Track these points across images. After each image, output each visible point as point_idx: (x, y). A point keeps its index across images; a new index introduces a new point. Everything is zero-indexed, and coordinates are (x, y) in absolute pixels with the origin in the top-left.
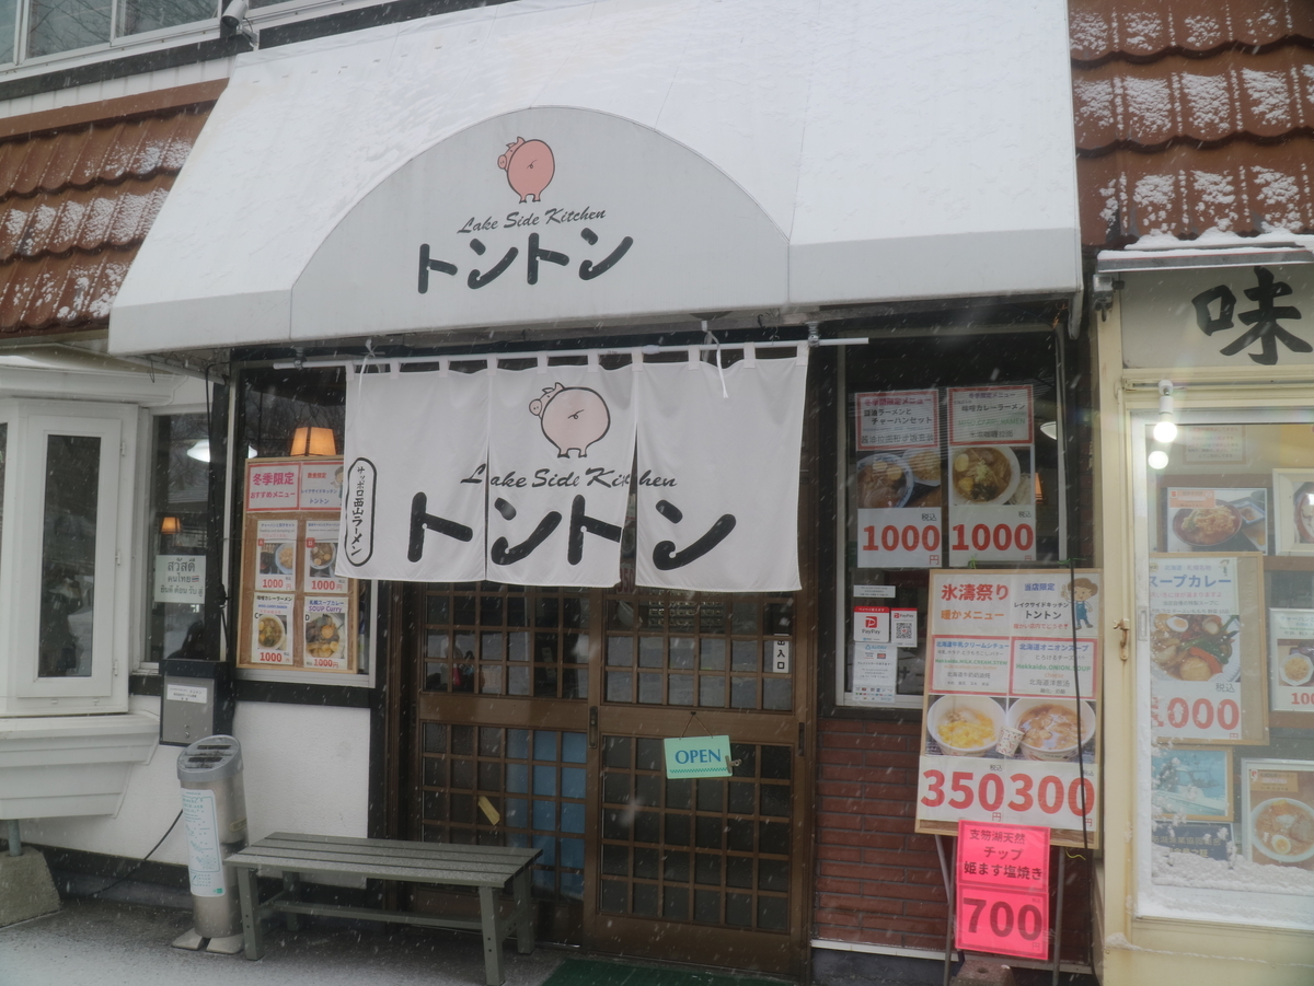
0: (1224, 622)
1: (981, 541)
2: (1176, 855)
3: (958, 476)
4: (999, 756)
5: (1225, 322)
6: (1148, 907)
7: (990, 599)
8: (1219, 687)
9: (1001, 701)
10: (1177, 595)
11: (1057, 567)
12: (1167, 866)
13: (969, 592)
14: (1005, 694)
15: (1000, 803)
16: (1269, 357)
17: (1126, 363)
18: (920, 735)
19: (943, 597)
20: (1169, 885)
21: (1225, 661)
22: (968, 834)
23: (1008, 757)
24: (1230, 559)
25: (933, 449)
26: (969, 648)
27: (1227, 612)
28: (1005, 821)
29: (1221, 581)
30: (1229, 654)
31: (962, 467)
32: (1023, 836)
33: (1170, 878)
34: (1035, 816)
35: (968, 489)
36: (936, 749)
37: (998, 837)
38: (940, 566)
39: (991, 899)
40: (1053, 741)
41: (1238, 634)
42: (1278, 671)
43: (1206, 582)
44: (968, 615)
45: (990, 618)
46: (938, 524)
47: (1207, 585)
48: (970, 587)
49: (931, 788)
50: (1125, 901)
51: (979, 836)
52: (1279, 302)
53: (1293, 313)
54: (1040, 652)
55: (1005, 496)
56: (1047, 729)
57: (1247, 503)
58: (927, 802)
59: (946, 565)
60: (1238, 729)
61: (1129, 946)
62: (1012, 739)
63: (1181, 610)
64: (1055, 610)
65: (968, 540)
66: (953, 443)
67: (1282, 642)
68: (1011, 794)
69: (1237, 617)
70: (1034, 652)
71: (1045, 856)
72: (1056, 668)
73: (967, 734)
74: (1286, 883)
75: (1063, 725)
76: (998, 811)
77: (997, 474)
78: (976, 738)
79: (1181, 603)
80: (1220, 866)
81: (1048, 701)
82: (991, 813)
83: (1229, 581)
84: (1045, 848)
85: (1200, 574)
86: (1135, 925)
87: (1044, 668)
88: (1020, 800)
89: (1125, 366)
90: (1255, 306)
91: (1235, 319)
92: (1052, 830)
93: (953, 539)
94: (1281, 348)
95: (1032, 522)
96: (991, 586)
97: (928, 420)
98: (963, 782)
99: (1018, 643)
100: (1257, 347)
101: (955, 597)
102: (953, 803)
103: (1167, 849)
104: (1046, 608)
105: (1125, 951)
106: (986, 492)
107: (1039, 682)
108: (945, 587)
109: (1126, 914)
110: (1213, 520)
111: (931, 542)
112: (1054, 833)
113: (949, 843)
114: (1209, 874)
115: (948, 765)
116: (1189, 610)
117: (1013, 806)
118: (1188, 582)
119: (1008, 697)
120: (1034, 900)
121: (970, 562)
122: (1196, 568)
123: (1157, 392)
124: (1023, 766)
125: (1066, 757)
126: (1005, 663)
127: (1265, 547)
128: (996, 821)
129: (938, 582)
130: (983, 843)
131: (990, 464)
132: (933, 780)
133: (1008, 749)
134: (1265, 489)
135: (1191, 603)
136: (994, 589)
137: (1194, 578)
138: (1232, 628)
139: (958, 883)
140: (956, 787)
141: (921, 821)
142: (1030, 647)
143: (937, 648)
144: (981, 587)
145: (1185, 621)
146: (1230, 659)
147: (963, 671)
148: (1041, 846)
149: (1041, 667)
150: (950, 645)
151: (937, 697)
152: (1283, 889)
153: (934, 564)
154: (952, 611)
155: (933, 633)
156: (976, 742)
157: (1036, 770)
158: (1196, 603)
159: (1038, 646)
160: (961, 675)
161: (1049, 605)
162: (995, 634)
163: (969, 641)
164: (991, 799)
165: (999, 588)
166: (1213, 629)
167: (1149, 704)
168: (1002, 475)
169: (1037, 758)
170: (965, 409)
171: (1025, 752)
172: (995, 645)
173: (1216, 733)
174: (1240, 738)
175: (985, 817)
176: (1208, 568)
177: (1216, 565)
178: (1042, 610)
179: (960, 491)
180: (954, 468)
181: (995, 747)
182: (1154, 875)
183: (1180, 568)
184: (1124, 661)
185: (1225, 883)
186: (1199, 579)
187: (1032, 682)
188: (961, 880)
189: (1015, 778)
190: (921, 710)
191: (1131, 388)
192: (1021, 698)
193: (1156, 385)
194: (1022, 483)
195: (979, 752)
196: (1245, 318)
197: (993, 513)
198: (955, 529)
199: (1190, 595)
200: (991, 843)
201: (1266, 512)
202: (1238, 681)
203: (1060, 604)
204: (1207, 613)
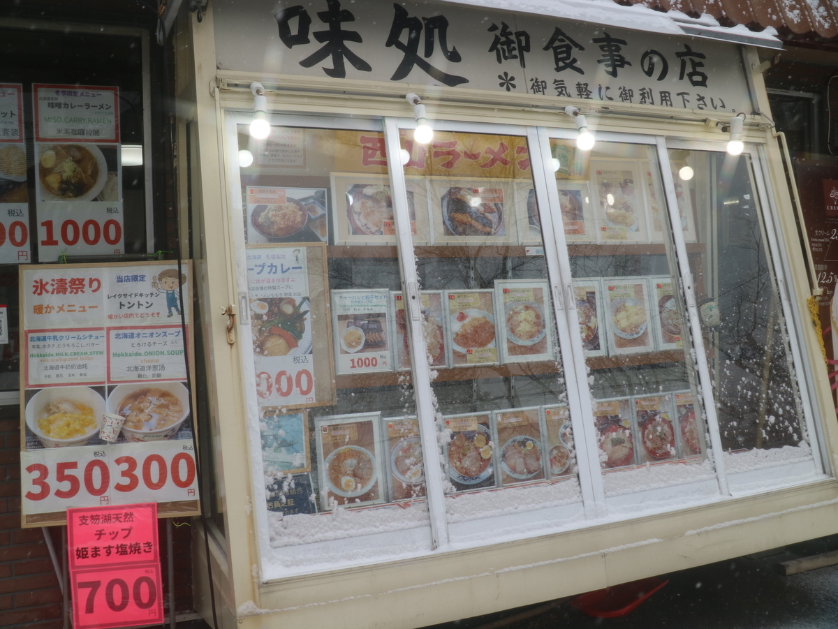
0: (297, 303)
1: (70, 236)
2: (290, 518)
3: (45, 172)
4: (101, 442)
5: (302, 39)
6: (271, 572)
7: (83, 292)
8: (296, 360)
9: (100, 390)
10: (258, 281)
11: (145, 259)
12: (282, 529)
13: (61, 287)
14: (103, 383)
15: (107, 487)
16: (338, 72)
17: (219, 66)
18: (19, 431)
19: (34, 293)
20: (286, 546)
21: (300, 337)
22: (77, 521)
23: (111, 443)
24: (301, 249)
25: (18, 144)
26: (64, 340)
27: (299, 294)
28: (113, 504)
29: (293, 268)
30: (302, 331)
31: (49, 164)
32: (131, 514)
33: (285, 540)
34: (142, 494)
35: (56, 185)
36: (38, 444)
37: (107, 519)
38: (29, 261)
39: (105, 578)
40: (154, 422)
41: (309, 314)
42: (340, 343)
43: (282, 269)
44: (61, 309)
45: (84, 311)
46: (25, 220)
47: (283, 272)
48: (62, 281)
49: (35, 482)
50: (252, 571)
51: (89, 522)
52: (345, 26)
53: (356, 38)
54: (136, 340)
55: (94, 192)
56: (147, 411)
57: (311, 201)
58: (31, 496)
59: (35, 260)
60: (312, 394)
61: (259, 611)
62: (115, 425)
63: (261, 294)
64: (149, 299)
65: (57, 236)
66: (38, 139)
67: (341, 318)
68: (116, 476)
69: (308, 299)
70: (129, 341)
71: (154, 530)
72: (151, 353)
73: (68, 425)
74: (378, 524)
75: (161, 406)
76: (105, 495)
77: (85, 171)
78: (78, 428)
79: (262, 288)
80: (326, 520)
81: (145, 385)
82: (98, 498)
83: (301, 268)
84: (154, 522)
85: (277, 262)
86: (262, 590)
87: (140, 354)
88: (126, 481)
89: (218, 68)
90: (325, 27)
91: (311, 37)
92: (158, 504)
93: (42, 234)
94: (348, 65)
95: (119, 218)
96: (83, 280)
97: (12, 114)
98: (67, 472)
99: (113, 333)
100: (328, 62)
101: (47, 292)
102: (59, 494)
103: (281, 514)
104: (138, 298)
105: (255, 616)
106: (75, 188)
107: (136, 368)
108: (36, 282)
109: (253, 582)
110: (284, 215)
111: (18, 237)
112: (162, 506)
113: (58, 535)
114: (317, 529)
115: (51, 458)
116: (269, 294)
117: (120, 488)
118: (267, 269)
119: (106, 385)
120: (147, 572)
121: (60, 257)
122: (273, 257)
123: (250, 93)
124: (128, 449)
125: (166, 436)
126: (101, 353)
127: (325, 239)
128: (104, 504)
129: (28, 277)
130: (93, 527)
131: (78, 162)
132: (36, 474)
133: (112, 435)
134: (326, 190)
135: (270, 288)
136: (86, 283)
137: (272, 266)
138: (304, 308)
139: (71, 571)
140: (61, 477)
141: (27, 516)
142: (125, 336)
143: (30, 344)
144: (73, 281)
145: (266, 304)
146: (304, 335)
147: (60, 363)
148: (150, 521)
149: (137, 354)
150: (44, 339)
151: (34, 392)
152: (375, 530)
153: (22, 260)
154: (45, 305)
155: (26, 329)
156: (77, 431)
157: (137, 450)
158: (274, 288)
159: (132, 334)
160: (57, 367)
161: (141, 295)
162: (90, 325)
163: (64, 334)
164: (97, 483)
165: (91, 281)
166: (288, 310)
167: (254, 384)
168: (89, 172)
169: (139, 440)
170: (51, 105)
171: (127, 435)
172: (91, 336)
173: (296, 399)
174: (314, 401)
175: (90, 501)
176: (283, 256)
177: (289, 254)
178: (134, 300)
179: (48, 188)
180: (40, 164)
181: (98, 434)
182: (272, 539)
183: (260, 257)
184: (231, 345)
185: (330, 534)
186: (276, 267)
187: (129, 369)
188: (73, 566)
189: (118, 461)
190: (19, 405)
191: (226, 87)
192: (119, 384)
193: (248, 86)
194: (109, 180)
195: (82, 441)
196: (320, 36)
197: (81, 209)
198: (43, 224)
199: (269, 281)
200: (101, 525)
201: (327, 210)
202: (311, 353)
203: (152, 294)
204: (283, 297)
